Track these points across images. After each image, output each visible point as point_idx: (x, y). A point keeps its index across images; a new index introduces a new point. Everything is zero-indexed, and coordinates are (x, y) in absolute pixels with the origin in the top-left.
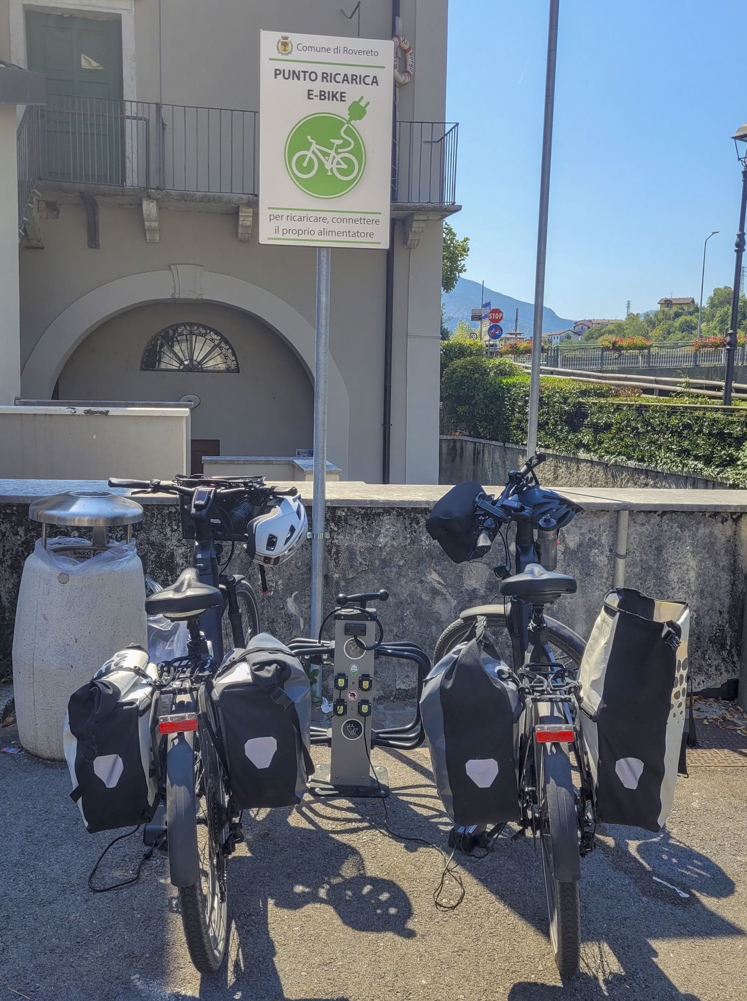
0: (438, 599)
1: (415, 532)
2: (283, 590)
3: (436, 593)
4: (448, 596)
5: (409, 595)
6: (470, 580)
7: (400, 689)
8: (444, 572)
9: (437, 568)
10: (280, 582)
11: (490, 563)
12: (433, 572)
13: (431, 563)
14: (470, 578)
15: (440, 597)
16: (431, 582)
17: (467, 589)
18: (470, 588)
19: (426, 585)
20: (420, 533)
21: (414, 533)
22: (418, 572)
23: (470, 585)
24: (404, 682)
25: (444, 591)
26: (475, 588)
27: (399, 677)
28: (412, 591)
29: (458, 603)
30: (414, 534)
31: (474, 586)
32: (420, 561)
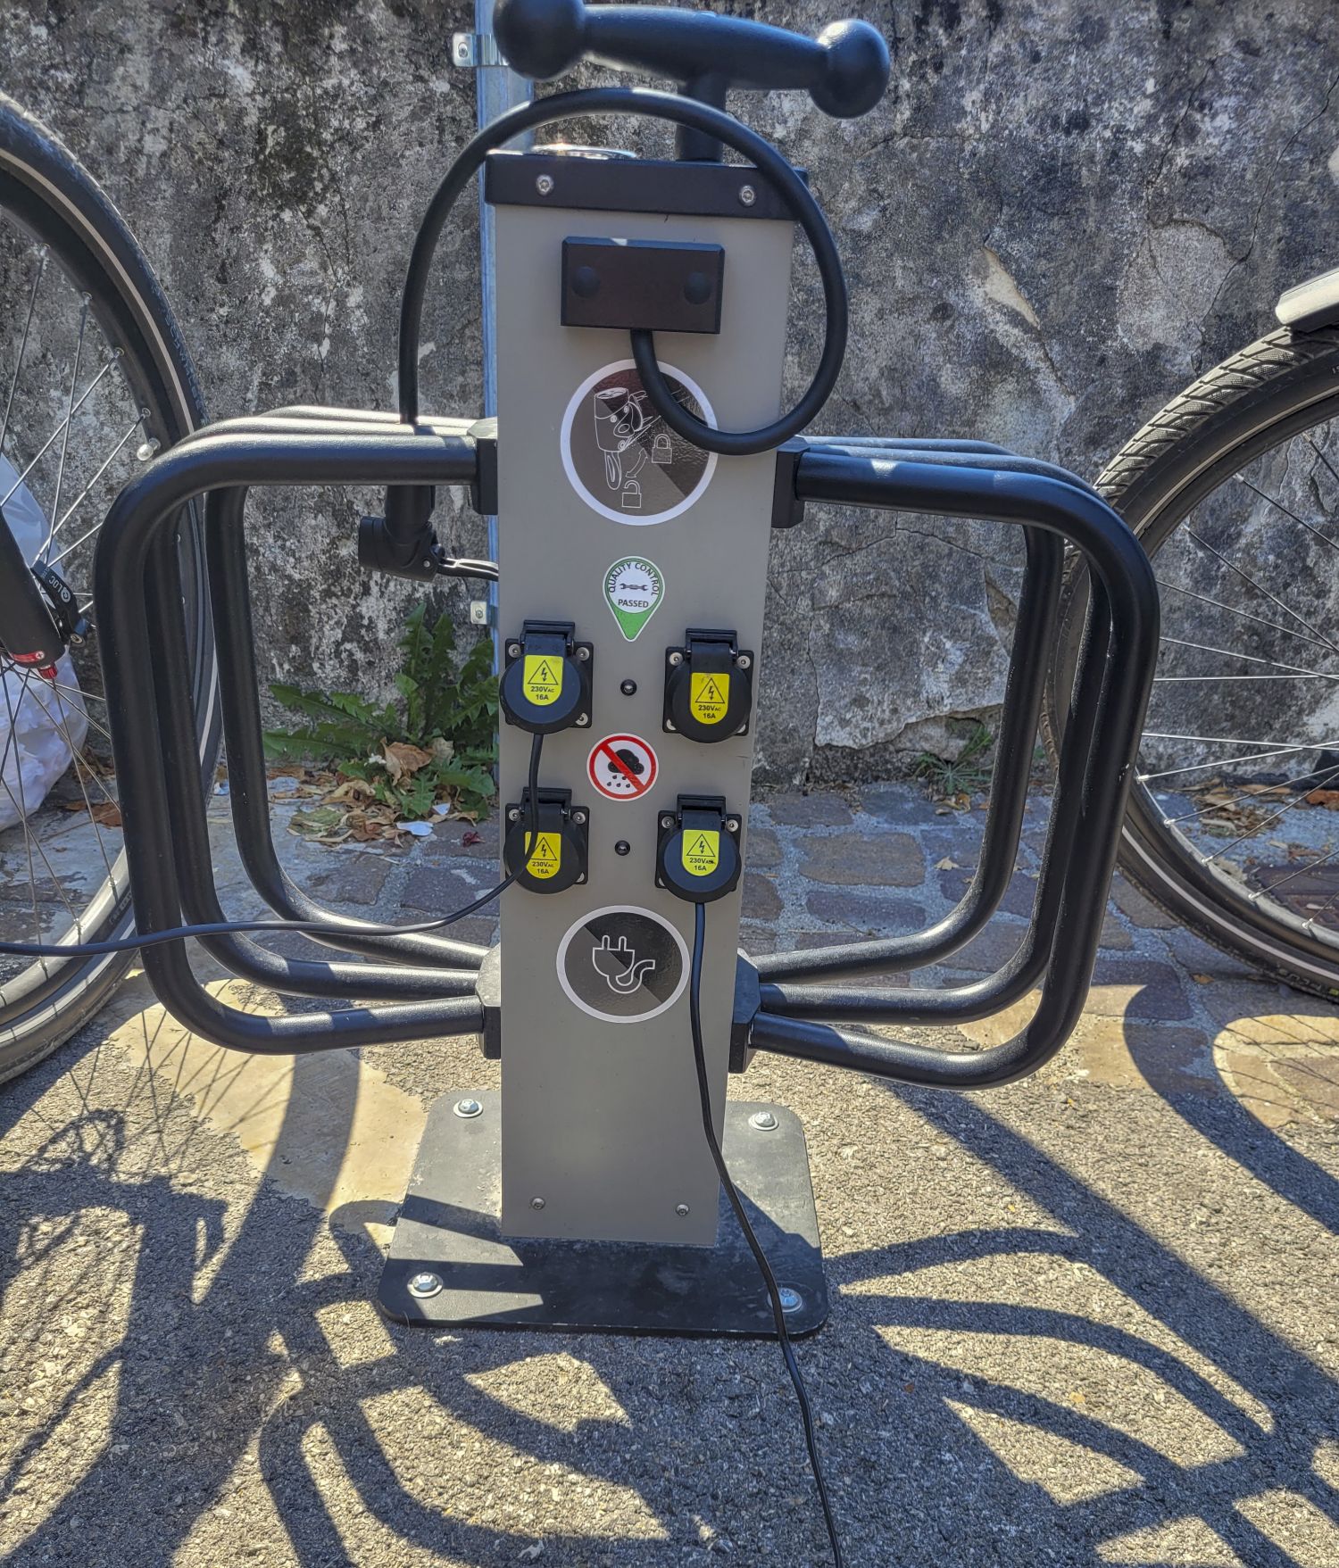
0: (1004, 392)
1: (938, 67)
2: (368, 333)
3: (995, 365)
4: (1046, 381)
5: (890, 373)
6: (1142, 306)
7: (829, 746)
8: (1043, 265)
9: (1015, 248)
10: (355, 297)
11: (1236, 229)
12: (996, 270)
13: (992, 223)
14: (1143, 298)
15: (1011, 386)
16: (982, 316)
17: (1124, 346)
18: (1138, 345)
19: (963, 328)
20: (957, 71)
21: (930, 72)
22: (933, 270)
23: (1142, 333)
24: (844, 723)
25: (1032, 355)
26: (1158, 347)
27: (829, 704)
28: (900, 356)
29: (1083, 410)
30: (933, 79)
31: (1157, 335)
32: (948, 214)
